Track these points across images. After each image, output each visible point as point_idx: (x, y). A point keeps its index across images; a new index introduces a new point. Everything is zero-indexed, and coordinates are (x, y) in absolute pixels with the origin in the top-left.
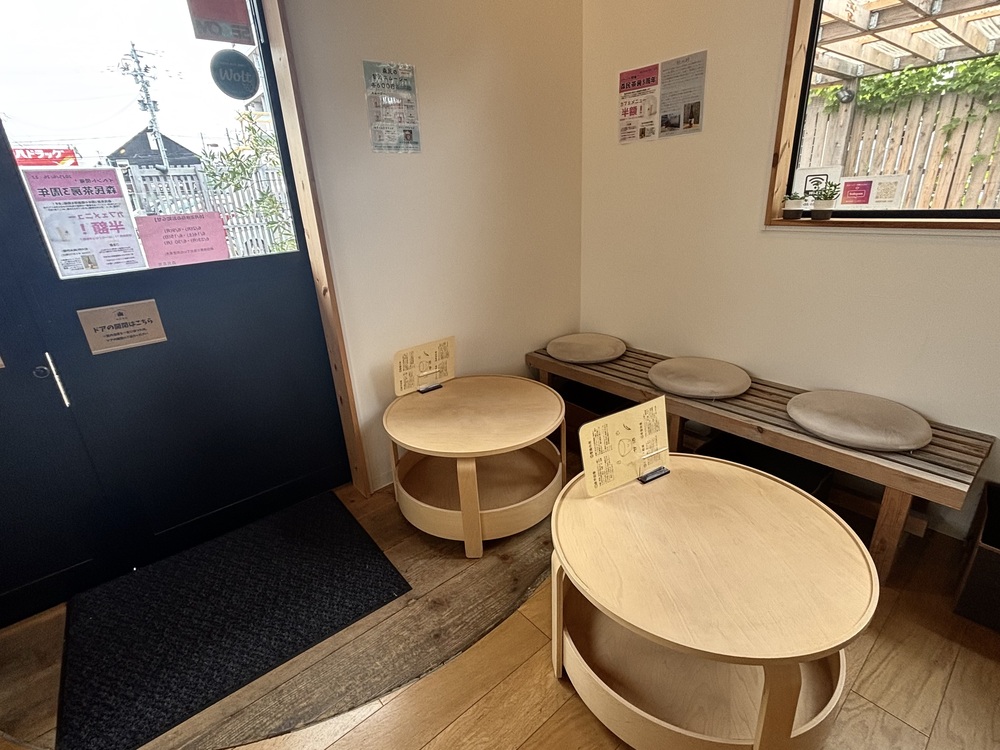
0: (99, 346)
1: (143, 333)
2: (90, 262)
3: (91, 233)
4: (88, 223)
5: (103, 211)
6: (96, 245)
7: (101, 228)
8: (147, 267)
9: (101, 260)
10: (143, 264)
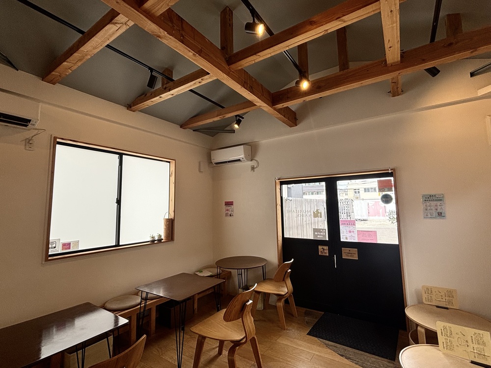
0: (344, 257)
1: (353, 256)
2: (346, 238)
3: (348, 232)
4: (348, 230)
5: (351, 228)
6: (348, 235)
7: (350, 232)
8: (357, 241)
9: (348, 238)
10: (356, 241)
